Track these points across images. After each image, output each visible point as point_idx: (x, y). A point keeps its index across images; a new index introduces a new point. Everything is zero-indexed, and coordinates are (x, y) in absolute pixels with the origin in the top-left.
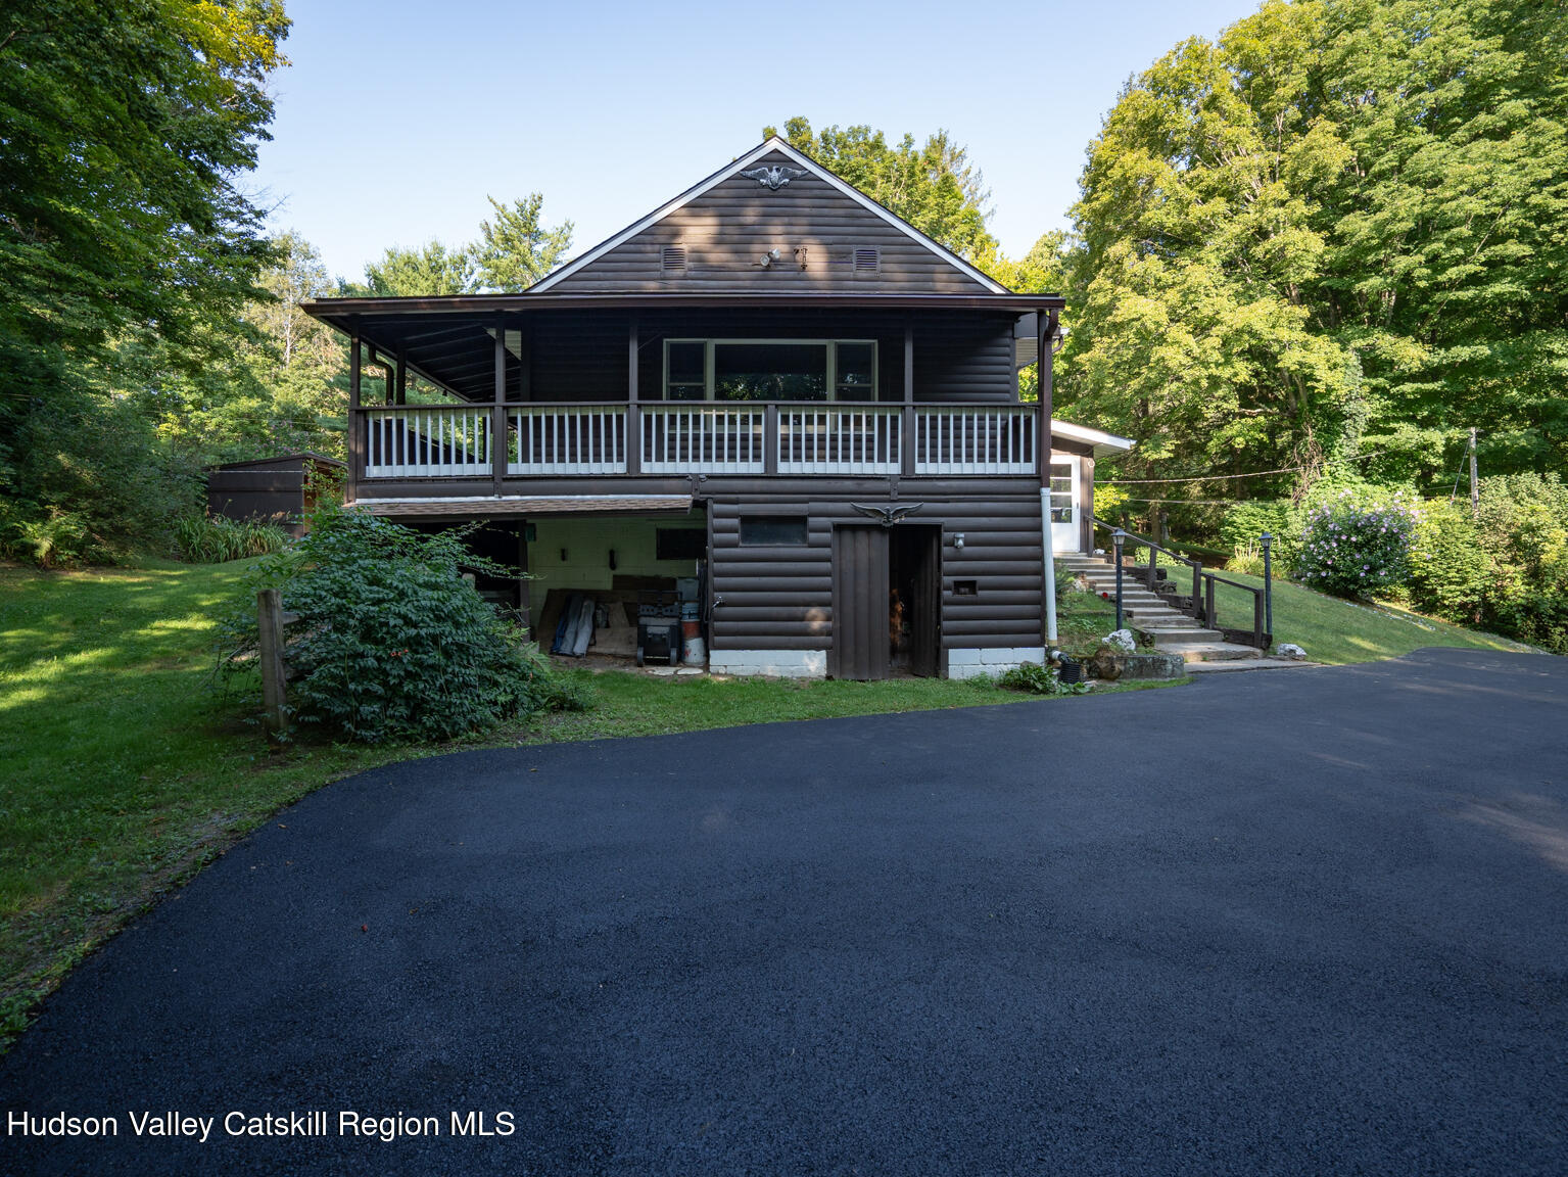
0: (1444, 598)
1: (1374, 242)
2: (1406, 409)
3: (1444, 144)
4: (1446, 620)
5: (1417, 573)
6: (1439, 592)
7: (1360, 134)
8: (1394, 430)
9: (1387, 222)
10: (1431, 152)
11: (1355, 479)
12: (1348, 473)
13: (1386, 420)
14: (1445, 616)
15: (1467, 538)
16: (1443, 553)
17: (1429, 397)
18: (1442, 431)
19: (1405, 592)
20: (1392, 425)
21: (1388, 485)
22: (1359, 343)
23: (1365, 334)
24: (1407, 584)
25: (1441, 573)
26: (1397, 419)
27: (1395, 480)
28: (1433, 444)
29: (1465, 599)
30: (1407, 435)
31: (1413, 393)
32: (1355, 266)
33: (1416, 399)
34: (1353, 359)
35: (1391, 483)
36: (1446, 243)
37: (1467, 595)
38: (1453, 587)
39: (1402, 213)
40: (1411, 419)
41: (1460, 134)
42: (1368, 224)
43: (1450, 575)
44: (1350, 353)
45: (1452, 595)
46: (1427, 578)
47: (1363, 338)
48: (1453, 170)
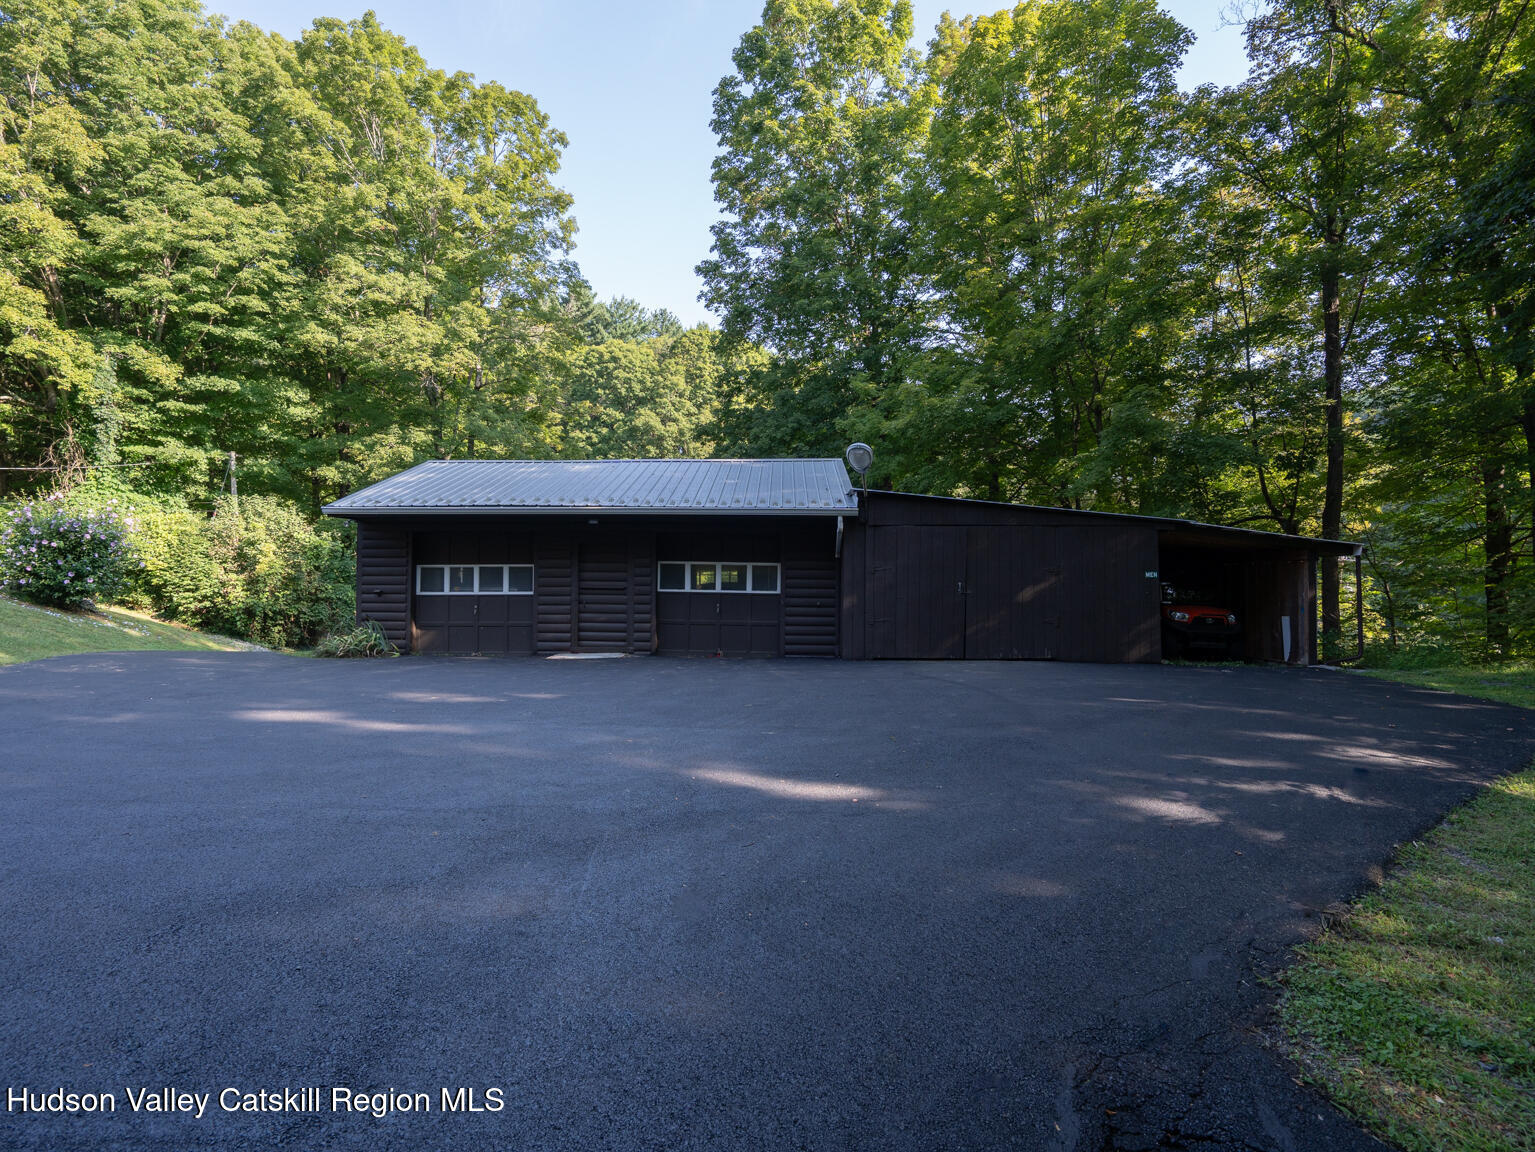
0: (180, 605)
1: (123, 252)
2: (173, 425)
3: (199, 188)
4: (185, 626)
5: (155, 581)
6: (175, 599)
7: (113, 138)
8: (161, 443)
9: (134, 235)
10: (182, 188)
11: (122, 487)
12: (115, 481)
13: (158, 433)
14: (184, 621)
15: (201, 549)
16: (178, 562)
17: (193, 417)
18: (206, 450)
19: (146, 600)
20: (159, 438)
21: (158, 497)
22: (115, 349)
23: (122, 343)
24: (147, 592)
25: (177, 581)
26: (166, 434)
27: (167, 492)
28: (196, 461)
29: (200, 605)
30: (173, 450)
31: (179, 411)
32: (104, 269)
33: (179, 417)
34: (106, 363)
35: (161, 495)
36: (192, 276)
37: (200, 601)
38: (187, 594)
39: (150, 233)
40: (178, 436)
41: (211, 185)
42: (118, 231)
43: (185, 583)
44: (102, 357)
45: (184, 600)
46: (165, 585)
47: (120, 345)
48: (199, 211)
